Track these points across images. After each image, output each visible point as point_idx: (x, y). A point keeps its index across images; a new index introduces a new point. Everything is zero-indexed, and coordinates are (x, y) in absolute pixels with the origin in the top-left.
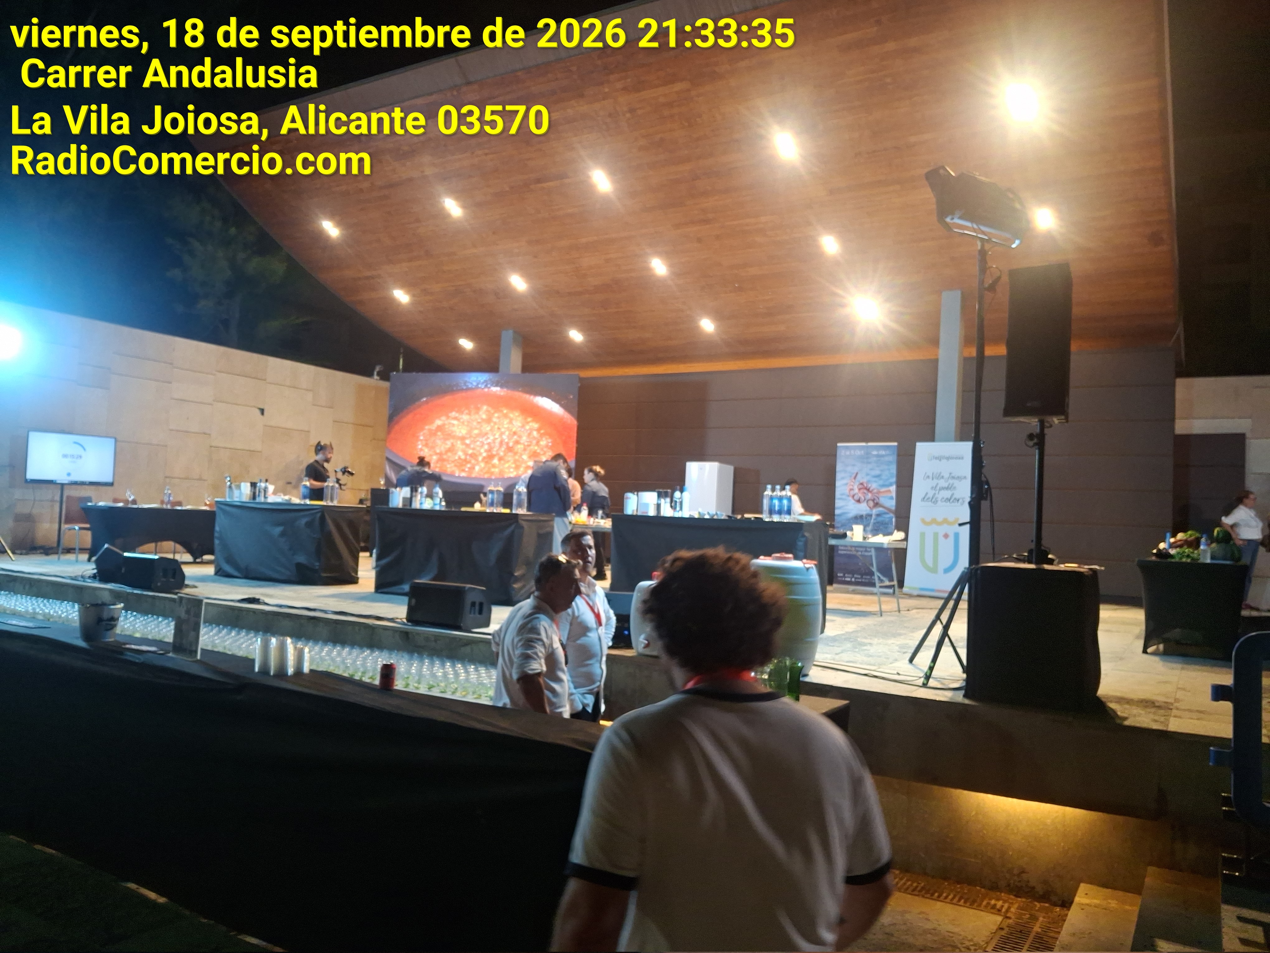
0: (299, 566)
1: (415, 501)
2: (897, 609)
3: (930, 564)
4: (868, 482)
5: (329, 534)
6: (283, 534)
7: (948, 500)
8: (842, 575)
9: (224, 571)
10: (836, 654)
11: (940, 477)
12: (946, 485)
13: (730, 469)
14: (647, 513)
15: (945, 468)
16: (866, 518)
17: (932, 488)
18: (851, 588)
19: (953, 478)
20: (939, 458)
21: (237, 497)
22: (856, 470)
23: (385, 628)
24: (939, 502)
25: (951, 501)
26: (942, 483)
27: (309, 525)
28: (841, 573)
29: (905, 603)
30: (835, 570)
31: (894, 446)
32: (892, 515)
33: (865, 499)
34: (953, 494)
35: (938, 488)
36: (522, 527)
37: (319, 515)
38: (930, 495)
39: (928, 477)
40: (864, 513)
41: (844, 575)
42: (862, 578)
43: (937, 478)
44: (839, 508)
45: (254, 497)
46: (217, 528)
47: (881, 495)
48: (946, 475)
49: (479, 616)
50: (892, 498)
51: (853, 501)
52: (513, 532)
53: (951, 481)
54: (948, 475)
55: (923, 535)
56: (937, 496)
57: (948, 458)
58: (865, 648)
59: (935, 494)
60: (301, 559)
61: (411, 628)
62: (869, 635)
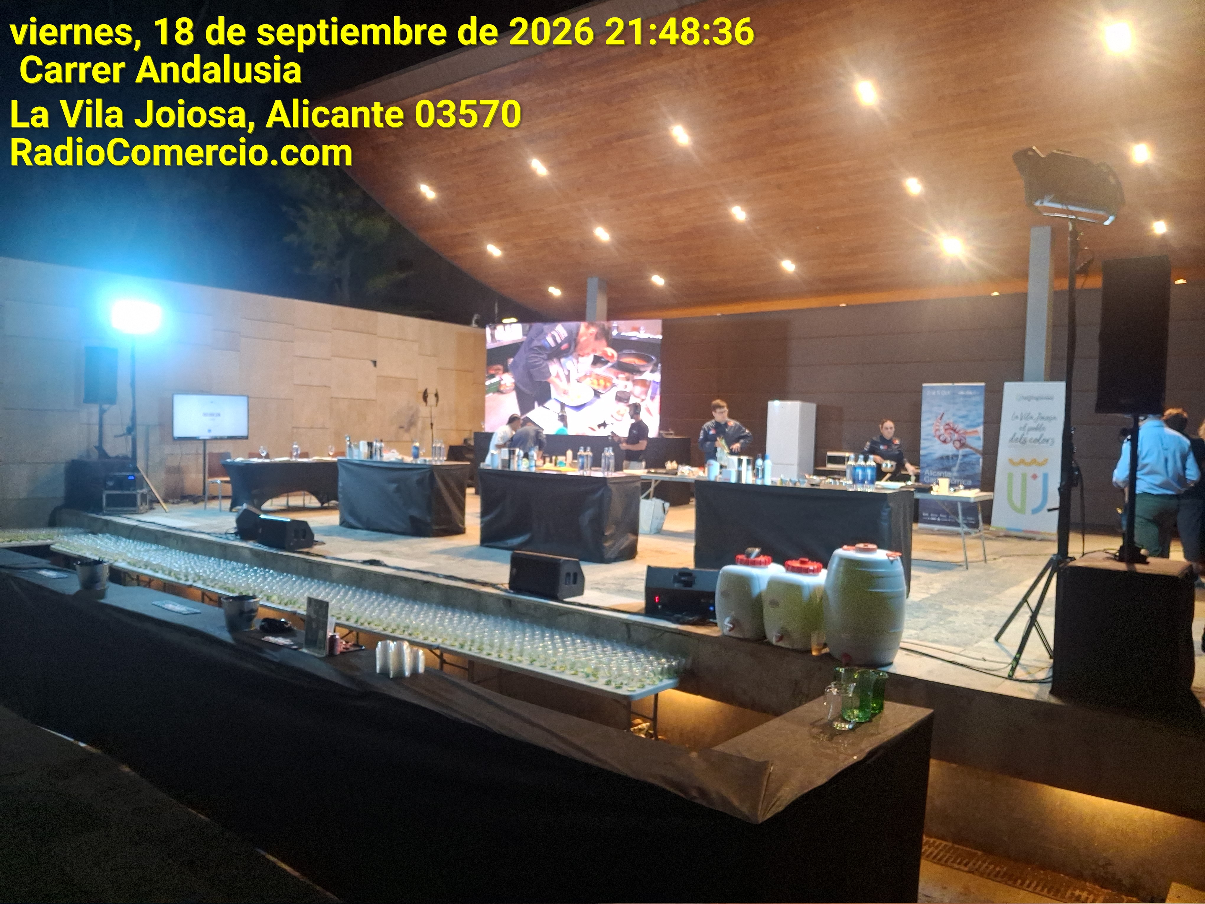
0: (412, 519)
1: (514, 463)
2: (982, 558)
3: (1018, 505)
4: (954, 423)
5: (439, 491)
6: (398, 490)
7: (1037, 440)
8: (927, 515)
9: (348, 523)
10: (922, 629)
11: (1028, 417)
12: (1035, 425)
13: (812, 407)
14: (730, 479)
15: (1034, 408)
16: (952, 458)
17: (1021, 429)
18: (936, 527)
19: (1043, 418)
20: (1028, 398)
21: (356, 456)
22: (941, 410)
23: (491, 595)
24: (1028, 443)
25: (1040, 441)
26: (1031, 424)
27: (420, 482)
28: (926, 512)
29: (994, 546)
30: (920, 509)
31: (981, 386)
32: (979, 456)
33: (951, 440)
34: (1042, 435)
35: (1027, 428)
36: (610, 490)
37: (428, 474)
38: (1019, 436)
39: (1017, 417)
40: (950, 454)
41: (930, 514)
42: (948, 518)
43: (1026, 419)
44: (925, 448)
45: (371, 455)
46: (340, 484)
47: (967, 436)
48: (1036, 416)
49: (573, 585)
50: (979, 439)
51: (938, 442)
52: (603, 494)
53: (1040, 422)
54: (1037, 415)
55: (1010, 476)
56: (1025, 436)
57: (1037, 399)
58: (950, 619)
59: (1023, 435)
60: (414, 512)
61: (513, 596)
62: (955, 599)
